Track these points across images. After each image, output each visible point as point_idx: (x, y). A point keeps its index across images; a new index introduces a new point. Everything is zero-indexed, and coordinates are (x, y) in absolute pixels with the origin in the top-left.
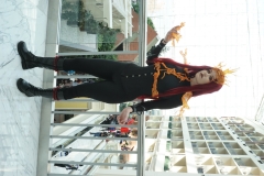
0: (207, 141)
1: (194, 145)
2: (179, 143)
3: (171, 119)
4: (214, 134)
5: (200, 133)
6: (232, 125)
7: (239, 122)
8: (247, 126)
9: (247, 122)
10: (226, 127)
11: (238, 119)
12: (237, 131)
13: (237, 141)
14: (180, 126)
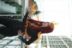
0: (55, 44)
1: (50, 46)
2: (45, 45)
3: (42, 36)
4: (57, 42)
5: (52, 41)
6: (63, 38)
7: (66, 37)
8: (68, 39)
9: (68, 37)
10: (61, 39)
11: (65, 36)
12: (65, 41)
13: (65, 44)
14: (46, 39)
